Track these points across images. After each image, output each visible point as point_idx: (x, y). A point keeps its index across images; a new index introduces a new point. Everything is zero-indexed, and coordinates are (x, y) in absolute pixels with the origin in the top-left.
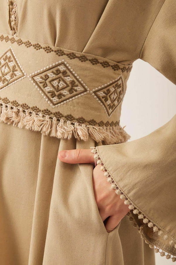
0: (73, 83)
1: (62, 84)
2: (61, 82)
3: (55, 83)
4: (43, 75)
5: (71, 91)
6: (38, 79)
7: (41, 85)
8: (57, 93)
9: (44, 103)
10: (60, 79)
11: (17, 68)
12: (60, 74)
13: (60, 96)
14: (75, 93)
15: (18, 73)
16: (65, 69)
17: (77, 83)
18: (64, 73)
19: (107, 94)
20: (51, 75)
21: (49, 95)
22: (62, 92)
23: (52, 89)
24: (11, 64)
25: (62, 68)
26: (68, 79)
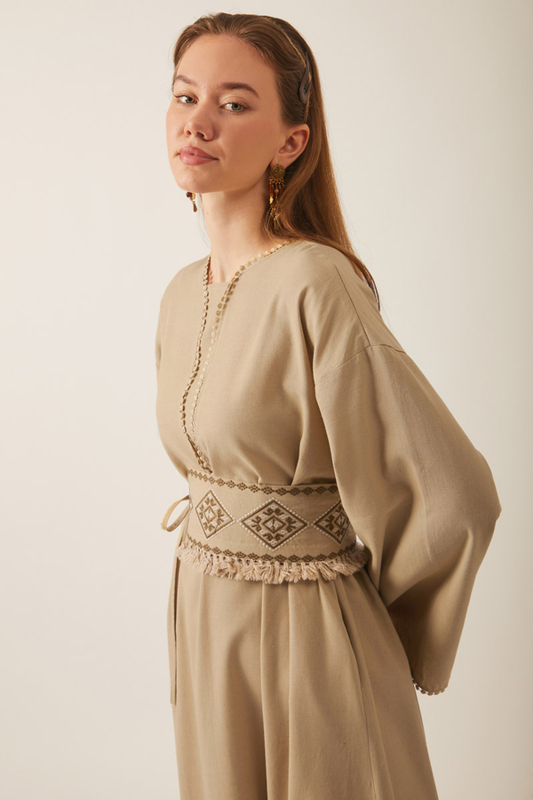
3: (269, 524)
7: (254, 529)
8: (273, 535)
11: (223, 512)
13: (278, 537)
15: (225, 518)
16: (277, 507)
17: (294, 519)
18: (277, 511)
19: (330, 521)
20: (264, 517)
22: (279, 532)
23: (267, 531)
24: (216, 508)
25: (274, 507)
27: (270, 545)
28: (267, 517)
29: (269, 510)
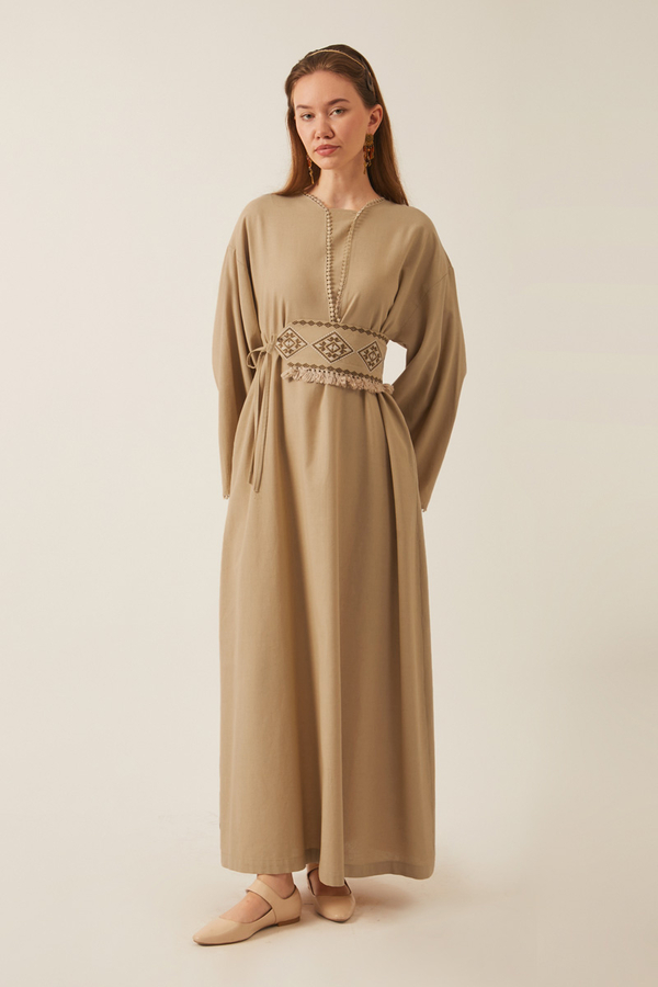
10: (334, 344)
18: (336, 340)
25: (334, 336)
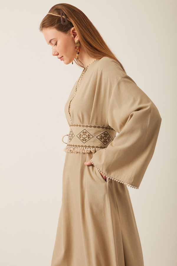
0: (89, 135)
1: (85, 136)
2: (85, 135)
3: (83, 136)
4: (79, 134)
5: (88, 138)
6: (78, 136)
8: (84, 139)
9: (81, 144)
12: (84, 133)
14: (90, 138)
16: (86, 131)
17: (90, 135)
20: (82, 134)
21: (82, 140)
22: (86, 139)
23: (83, 138)
25: (85, 131)
26: (87, 134)
27: (83, 142)
28: (83, 134)
29: (84, 132)
